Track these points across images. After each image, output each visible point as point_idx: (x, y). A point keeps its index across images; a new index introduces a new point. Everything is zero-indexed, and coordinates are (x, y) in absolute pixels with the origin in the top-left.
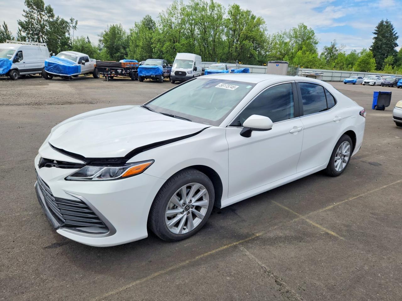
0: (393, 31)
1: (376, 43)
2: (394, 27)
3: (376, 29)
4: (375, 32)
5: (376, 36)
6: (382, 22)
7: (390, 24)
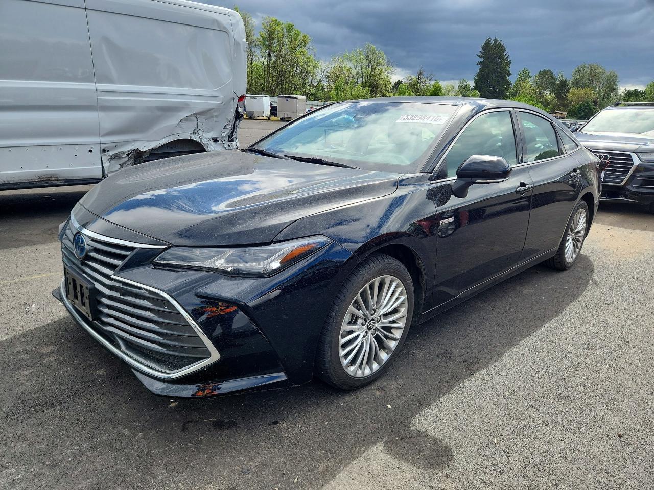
0: (505, 54)
1: (481, 71)
2: (505, 46)
3: (482, 51)
4: (480, 54)
5: (482, 60)
6: (489, 41)
7: (501, 44)
